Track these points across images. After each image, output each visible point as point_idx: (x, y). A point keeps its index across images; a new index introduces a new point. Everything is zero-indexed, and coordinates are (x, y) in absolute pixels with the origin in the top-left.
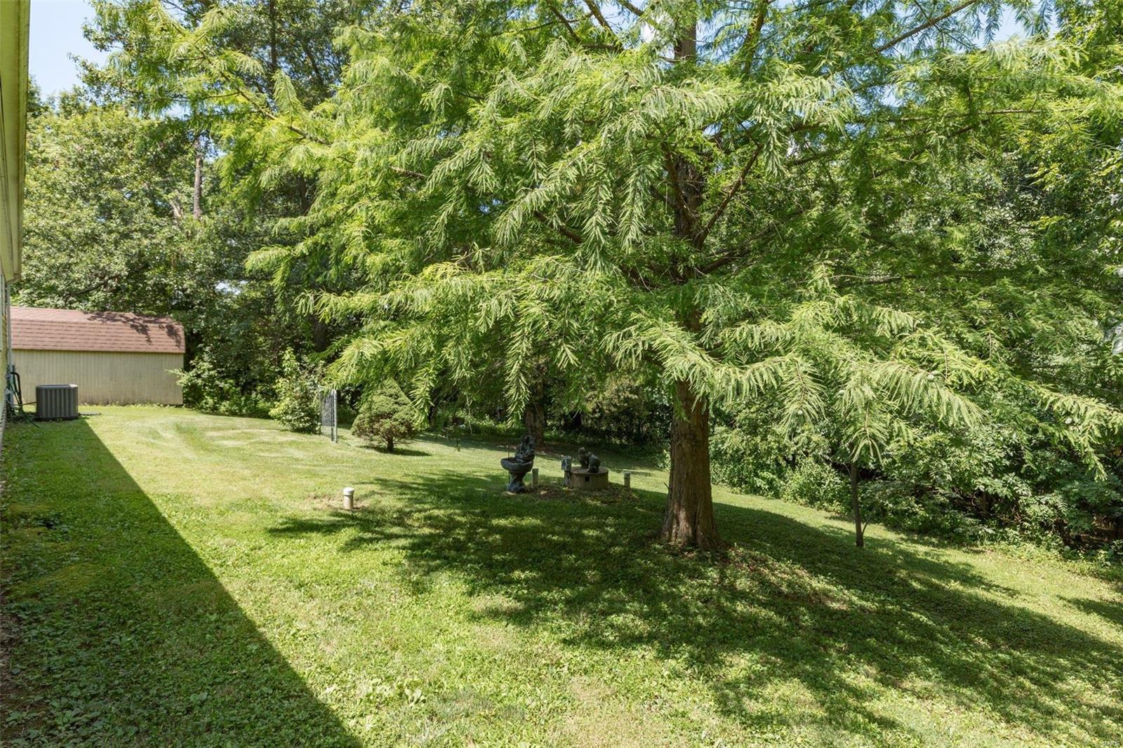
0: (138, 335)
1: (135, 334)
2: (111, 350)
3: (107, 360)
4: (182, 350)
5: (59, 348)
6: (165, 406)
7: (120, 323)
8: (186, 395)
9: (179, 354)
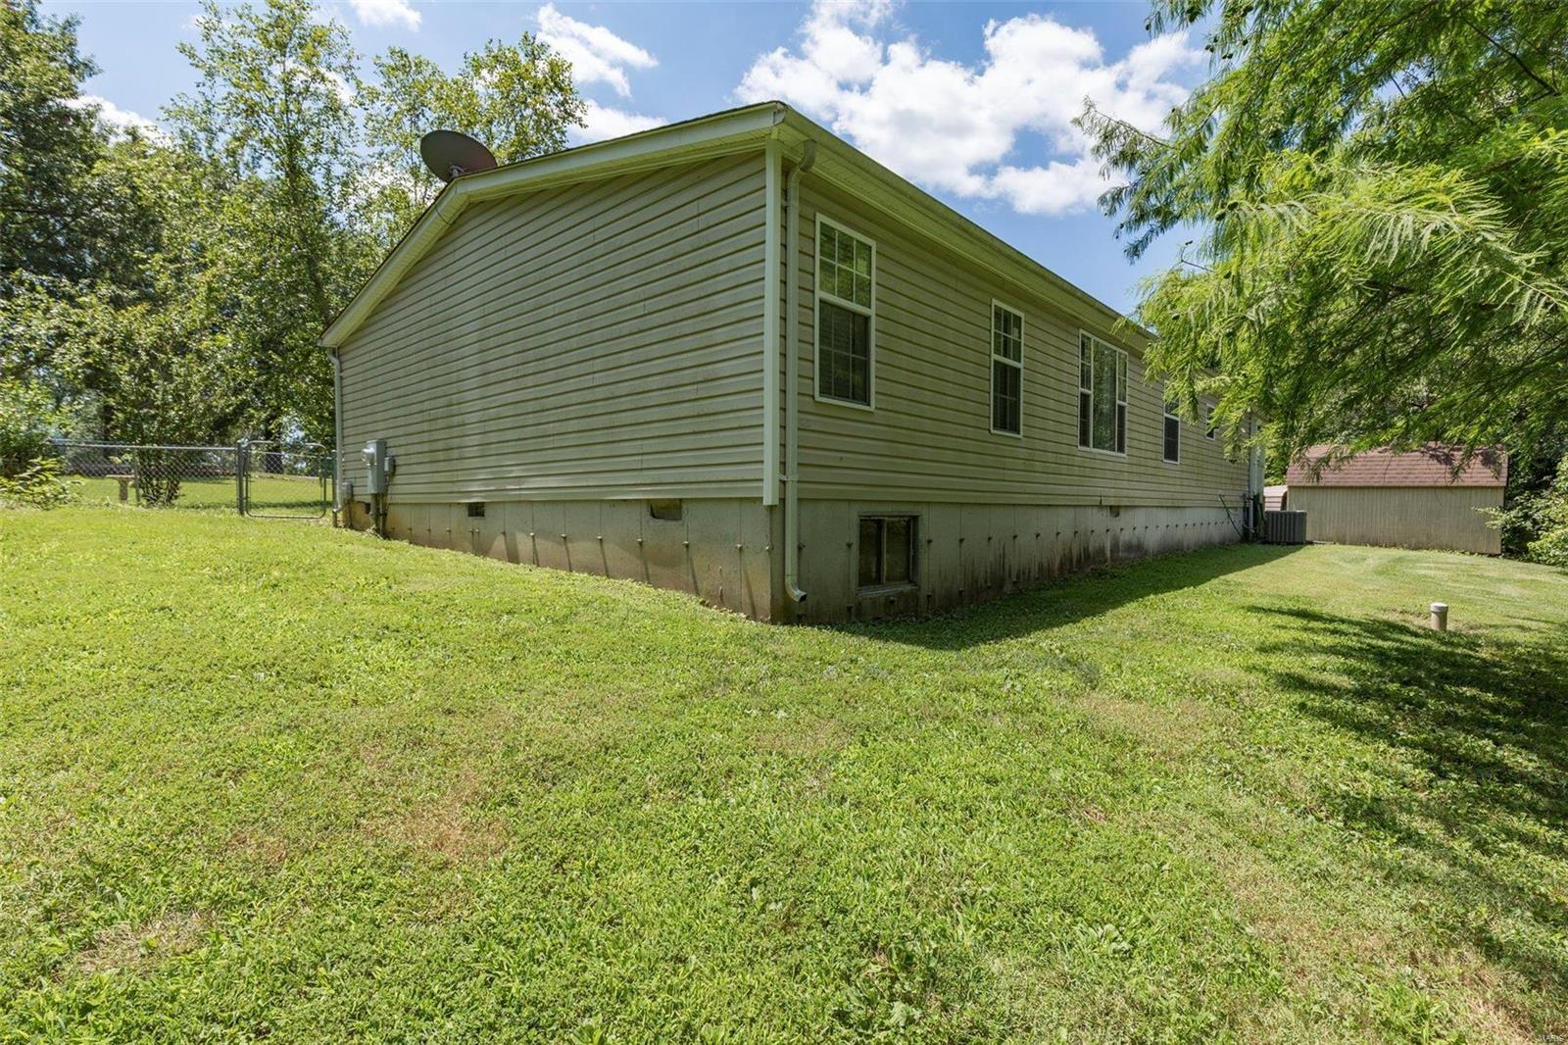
0: (1439, 466)
1: (1435, 465)
2: (1401, 485)
3: (1395, 499)
4: (1503, 482)
5: (1341, 484)
6: (1472, 554)
7: (1417, 453)
8: (1505, 542)
9: (1496, 488)
